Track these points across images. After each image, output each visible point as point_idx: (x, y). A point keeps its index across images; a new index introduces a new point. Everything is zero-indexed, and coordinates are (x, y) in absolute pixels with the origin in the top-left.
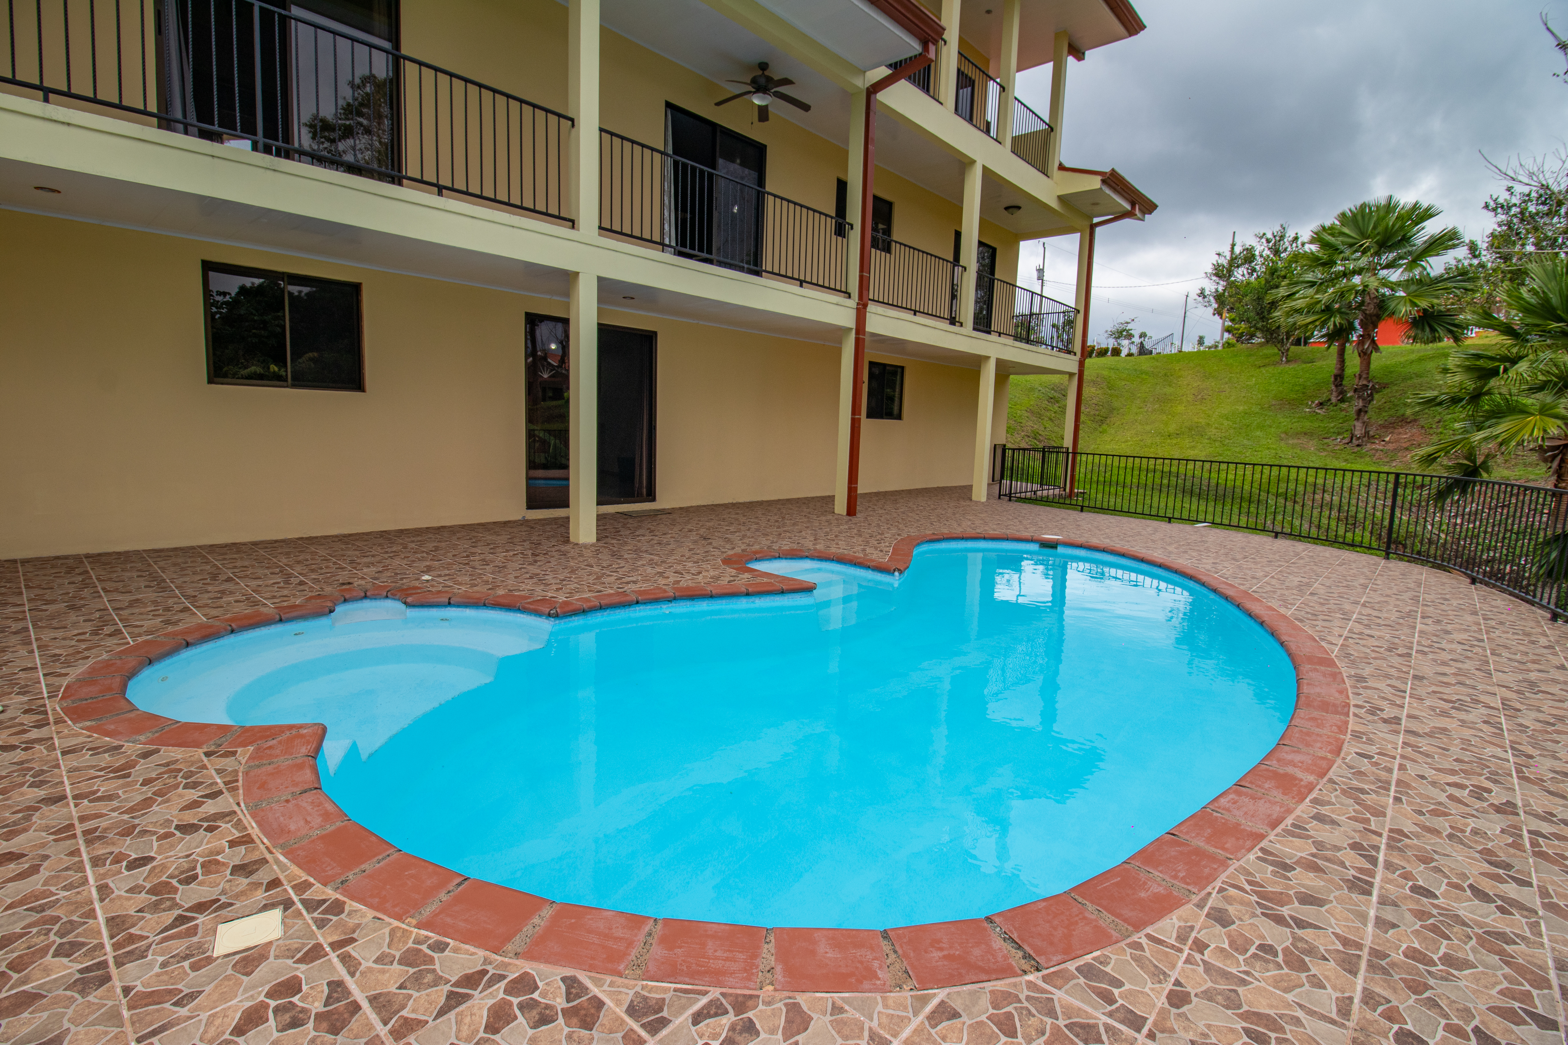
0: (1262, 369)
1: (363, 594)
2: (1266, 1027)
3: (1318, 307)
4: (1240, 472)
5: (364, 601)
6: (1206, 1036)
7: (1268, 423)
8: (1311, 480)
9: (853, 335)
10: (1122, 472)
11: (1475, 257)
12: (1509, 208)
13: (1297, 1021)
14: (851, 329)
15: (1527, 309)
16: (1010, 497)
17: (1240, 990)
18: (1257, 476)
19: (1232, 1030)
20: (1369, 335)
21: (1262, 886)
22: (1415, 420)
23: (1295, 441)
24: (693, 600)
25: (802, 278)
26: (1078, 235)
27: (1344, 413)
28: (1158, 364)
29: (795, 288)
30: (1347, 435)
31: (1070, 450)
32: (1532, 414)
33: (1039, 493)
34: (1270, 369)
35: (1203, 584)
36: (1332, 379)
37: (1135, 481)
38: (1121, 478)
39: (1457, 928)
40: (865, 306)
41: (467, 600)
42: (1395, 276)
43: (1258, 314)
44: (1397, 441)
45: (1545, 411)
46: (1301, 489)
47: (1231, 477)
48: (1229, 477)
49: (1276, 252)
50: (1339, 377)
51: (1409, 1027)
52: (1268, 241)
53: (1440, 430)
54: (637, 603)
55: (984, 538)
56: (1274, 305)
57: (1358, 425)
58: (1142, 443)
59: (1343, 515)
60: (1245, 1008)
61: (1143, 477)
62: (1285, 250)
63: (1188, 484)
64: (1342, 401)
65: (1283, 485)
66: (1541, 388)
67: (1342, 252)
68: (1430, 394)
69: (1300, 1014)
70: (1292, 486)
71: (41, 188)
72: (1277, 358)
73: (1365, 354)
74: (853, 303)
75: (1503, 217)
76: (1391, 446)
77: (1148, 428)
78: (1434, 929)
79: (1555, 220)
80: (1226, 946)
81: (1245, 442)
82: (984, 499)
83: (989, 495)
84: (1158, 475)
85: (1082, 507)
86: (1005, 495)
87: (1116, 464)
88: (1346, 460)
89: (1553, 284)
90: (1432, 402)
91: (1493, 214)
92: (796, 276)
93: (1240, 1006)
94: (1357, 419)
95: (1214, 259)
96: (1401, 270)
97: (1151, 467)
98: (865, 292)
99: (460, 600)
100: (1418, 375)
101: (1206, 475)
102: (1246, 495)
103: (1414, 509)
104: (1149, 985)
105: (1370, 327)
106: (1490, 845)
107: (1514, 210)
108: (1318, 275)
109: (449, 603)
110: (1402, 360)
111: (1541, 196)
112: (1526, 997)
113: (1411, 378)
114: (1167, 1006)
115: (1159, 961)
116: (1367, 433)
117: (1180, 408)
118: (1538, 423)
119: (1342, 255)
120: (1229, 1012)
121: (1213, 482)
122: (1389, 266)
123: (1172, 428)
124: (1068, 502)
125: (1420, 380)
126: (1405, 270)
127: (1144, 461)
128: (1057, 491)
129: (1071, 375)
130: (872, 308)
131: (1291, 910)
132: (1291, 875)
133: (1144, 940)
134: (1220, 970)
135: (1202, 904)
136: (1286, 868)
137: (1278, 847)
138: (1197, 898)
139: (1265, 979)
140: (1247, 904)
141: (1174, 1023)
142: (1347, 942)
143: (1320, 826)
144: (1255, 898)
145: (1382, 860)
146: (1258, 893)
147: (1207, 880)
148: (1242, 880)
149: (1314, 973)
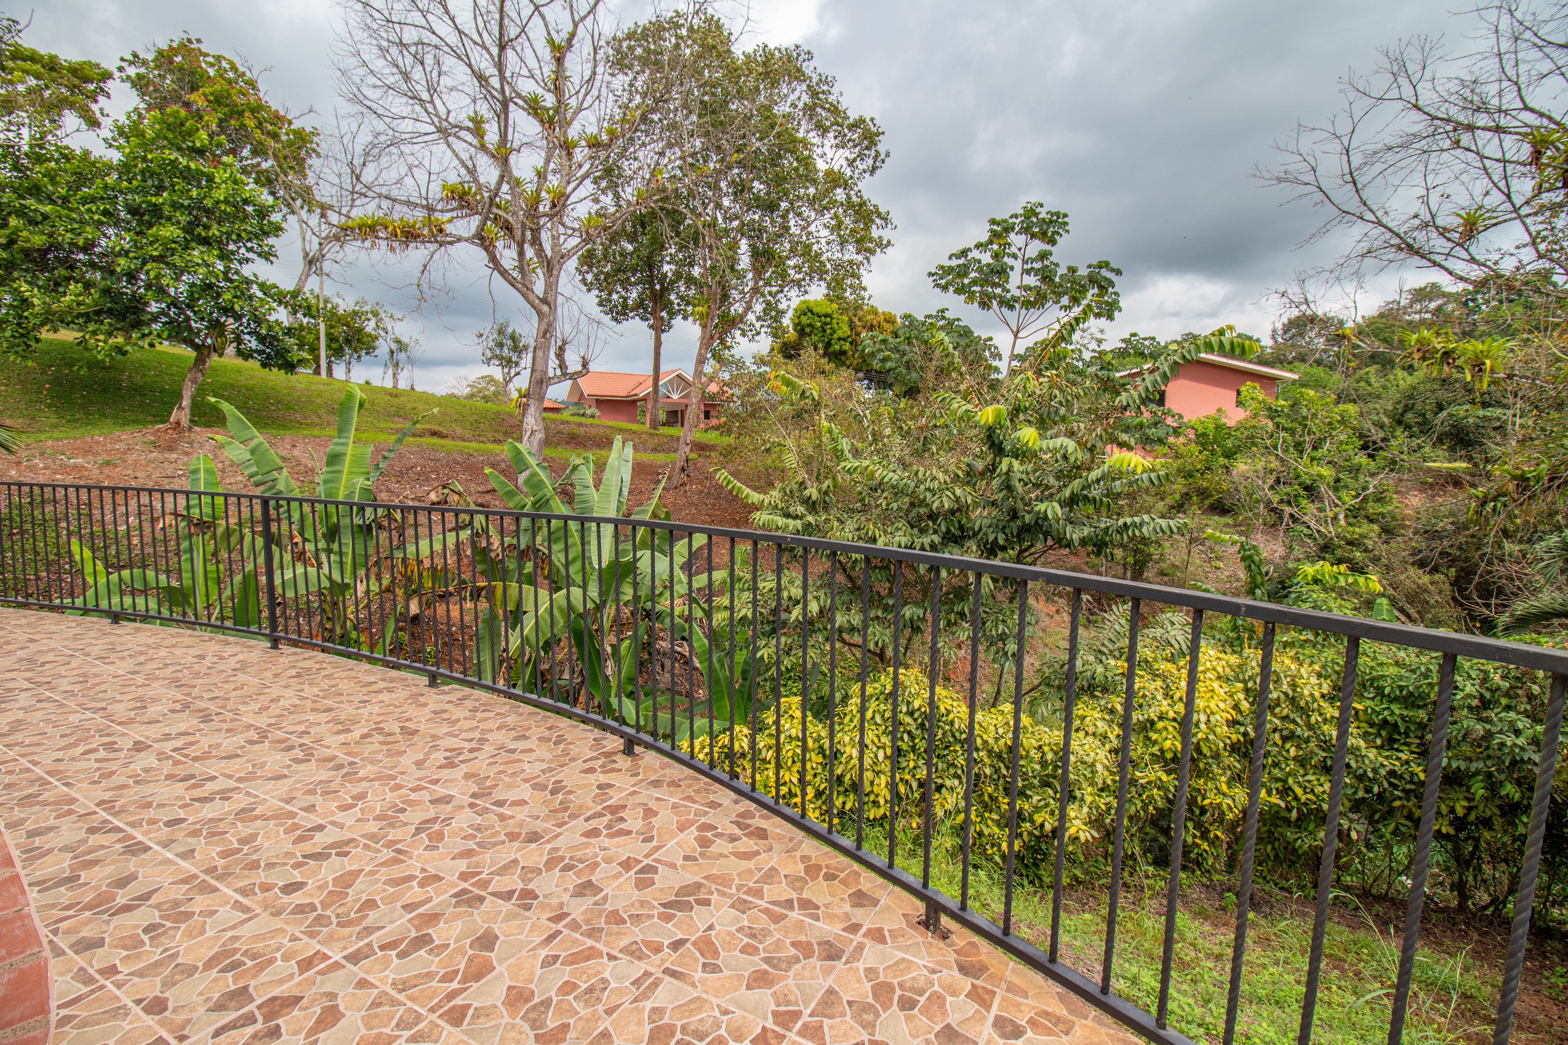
2: (227, 958)
6: (208, 1000)
13: (235, 938)
17: (180, 960)
19: (215, 980)
21: (79, 903)
39: (221, 824)
51: (281, 884)
60: (200, 965)
69: (229, 934)
78: (212, 834)
80: (125, 953)
93: (196, 968)
104: (124, 1024)
106: (165, 772)
112: (296, 826)
114: (157, 1017)
115: (101, 1006)
120: (197, 975)
131: (122, 898)
132: (82, 881)
133: (64, 1012)
134: (147, 967)
135: (59, 952)
136: (71, 880)
137: (39, 874)
138: (47, 953)
139: (181, 941)
140: (90, 921)
141: (179, 1018)
142: (185, 881)
143: (44, 838)
144: (88, 914)
145: (121, 825)
146: (84, 909)
147: (32, 937)
148: (56, 913)
149: (198, 911)
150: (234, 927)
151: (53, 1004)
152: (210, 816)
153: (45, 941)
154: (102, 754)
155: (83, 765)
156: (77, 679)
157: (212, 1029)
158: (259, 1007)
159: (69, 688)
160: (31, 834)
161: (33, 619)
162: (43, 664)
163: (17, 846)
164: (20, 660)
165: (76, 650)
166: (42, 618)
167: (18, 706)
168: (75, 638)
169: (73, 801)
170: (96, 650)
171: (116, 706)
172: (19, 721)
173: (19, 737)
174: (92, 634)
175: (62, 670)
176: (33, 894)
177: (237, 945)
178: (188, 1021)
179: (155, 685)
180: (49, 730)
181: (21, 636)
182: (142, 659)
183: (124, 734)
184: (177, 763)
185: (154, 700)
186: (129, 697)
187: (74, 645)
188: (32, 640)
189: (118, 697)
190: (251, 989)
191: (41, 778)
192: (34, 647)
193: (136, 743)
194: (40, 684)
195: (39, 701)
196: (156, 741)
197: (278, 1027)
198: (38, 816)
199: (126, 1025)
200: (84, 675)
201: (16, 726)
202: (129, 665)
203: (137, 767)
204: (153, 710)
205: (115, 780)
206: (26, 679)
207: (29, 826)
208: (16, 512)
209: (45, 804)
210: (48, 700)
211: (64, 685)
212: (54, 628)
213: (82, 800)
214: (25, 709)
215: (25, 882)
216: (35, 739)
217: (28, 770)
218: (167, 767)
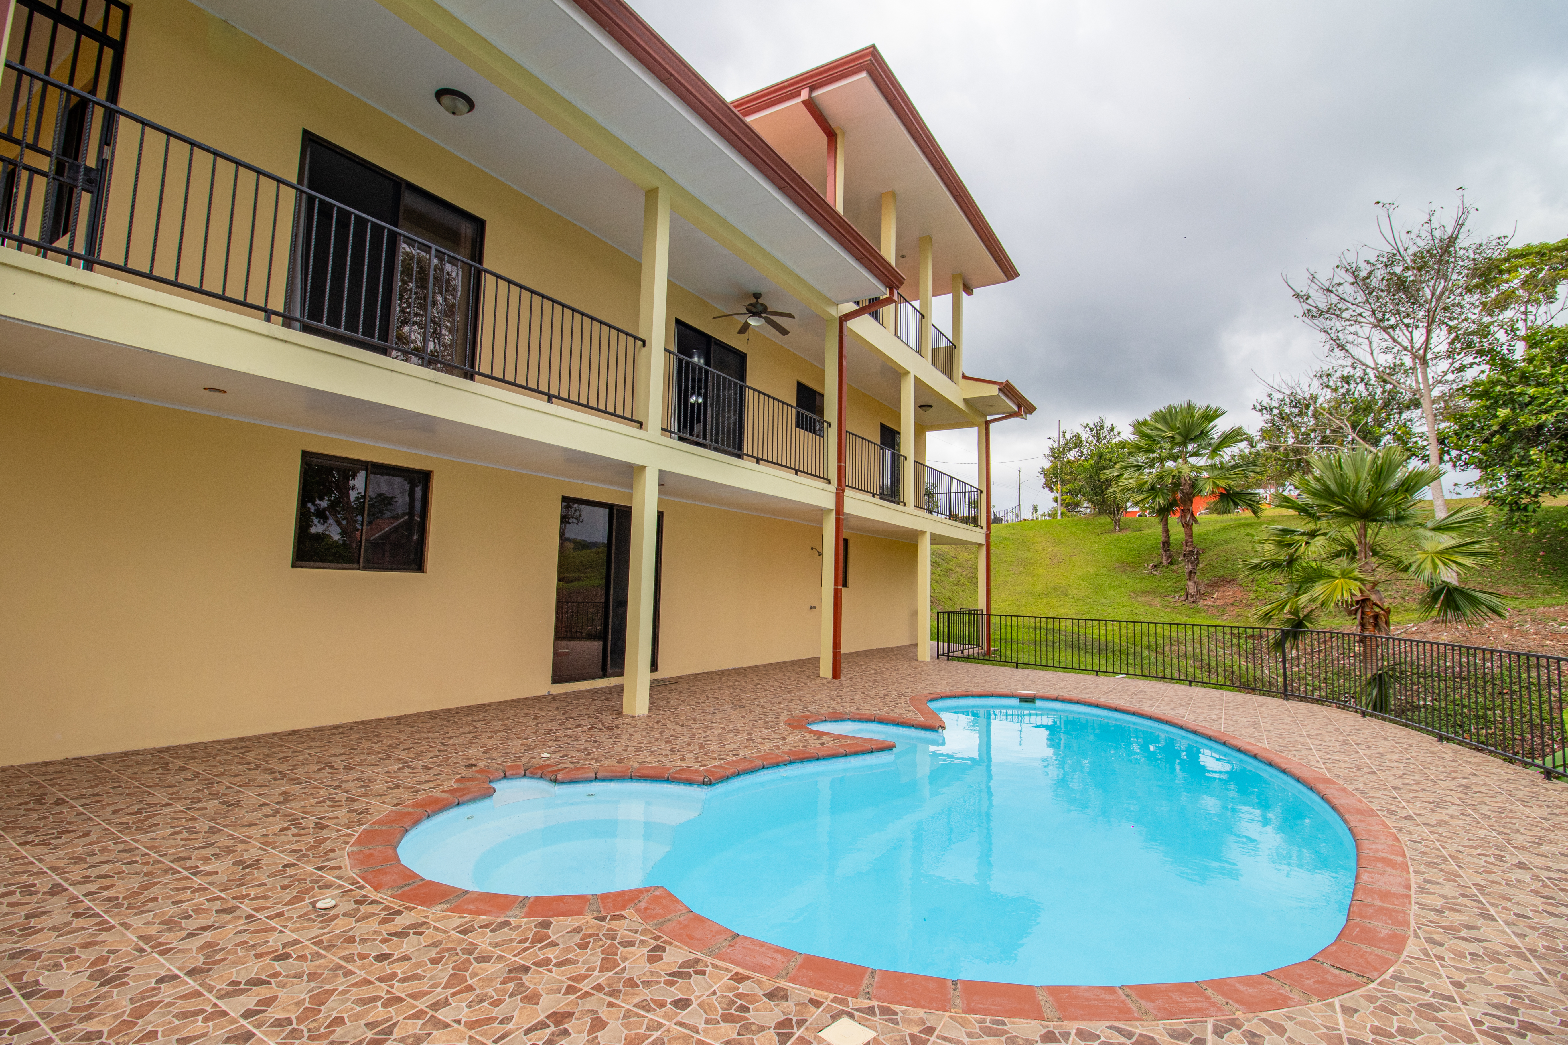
0: (1101, 536)
1: (503, 775)
2: (1514, 992)
3: (1146, 487)
4: (1110, 628)
5: (502, 781)
7: (1117, 583)
8: (1167, 633)
9: (833, 516)
10: (1009, 630)
11: (1253, 447)
12: (1271, 410)
13: (1526, 987)
14: (832, 510)
15: (1314, 494)
16: (948, 656)
17: (1483, 976)
18: (1124, 631)
19: (1499, 995)
20: (1188, 510)
22: (1234, 580)
23: (1144, 599)
24: (803, 762)
25: (797, 468)
26: (976, 428)
27: (1175, 574)
28: (1015, 531)
29: (791, 475)
30: (1183, 593)
31: (985, 612)
32: (1337, 578)
33: (965, 652)
34: (1108, 536)
35: (1181, 728)
36: (1161, 545)
37: (1026, 637)
38: (1009, 635)
40: (843, 491)
41: (613, 774)
42: (1201, 462)
43: (1092, 490)
44: (1223, 598)
45: (1345, 575)
46: (1160, 641)
47: (1103, 632)
48: (1100, 632)
49: (1099, 439)
50: (1166, 544)
52: (1091, 430)
53: (1255, 588)
54: (763, 768)
55: (973, 696)
56: (1108, 482)
57: (1191, 584)
58: (1018, 603)
59: (1198, 664)
61: (1032, 635)
62: (1105, 437)
63: (1069, 640)
64: (1171, 563)
65: (1145, 639)
66: (1338, 555)
67: (1159, 443)
68: (1256, 561)
69: (1524, 984)
70: (1153, 639)
71: (210, 389)
72: (1112, 527)
73: (1188, 525)
74: (833, 488)
75: (1268, 417)
76: (1219, 602)
77: (1019, 588)
79: (1306, 419)
80: (1453, 956)
81: (1103, 600)
82: (928, 660)
83: (931, 657)
84: (1044, 632)
85: (1017, 664)
86: (943, 655)
87: (1003, 622)
88: (1187, 615)
89: (1329, 474)
90: (1256, 567)
91: (1260, 414)
92: (793, 466)
93: (1492, 985)
94: (1189, 579)
95: (1050, 443)
96: (1205, 458)
97: (1032, 624)
98: (843, 479)
99: (606, 774)
100: (1227, 542)
101: (1082, 631)
102: (1117, 648)
103: (1250, 656)
105: (1189, 503)
106: (1533, 888)
107: (1275, 412)
108: (1141, 458)
109: (596, 778)
110: (1211, 529)
111: (1292, 401)
113: (1221, 544)
114: (1456, 989)
115: (1429, 968)
116: (1198, 591)
117: (1042, 571)
118: (1344, 585)
119: (1159, 445)
120: (1490, 988)
121: (1089, 637)
122: (1195, 454)
123: (1039, 588)
124: (986, 658)
125: (1229, 546)
126: (1208, 458)
127: (1032, 620)
128: (976, 650)
129: (980, 545)
130: (848, 492)
131: (1464, 933)
132: (1445, 915)
133: (1408, 959)
134: (1462, 968)
135: (1417, 936)
136: (1439, 912)
137: (1422, 901)
138: (1411, 933)
139: (1489, 969)
140: (1440, 933)
141: (1467, 996)
142: (1510, 946)
143: (1433, 886)
144: (1440, 930)
145: (1484, 901)
146: (1440, 927)
147: (1407, 923)
148: (1424, 921)
149: (1509, 963)
150: (1530, 982)
151: (1405, 953)
152: (1551, 925)
153: (1412, 929)
154: (1492, 859)
155: (1475, 860)
156: (1496, 809)
157: (1484, 1011)
158: (1519, 1021)
159: (1488, 813)
160: (1425, 881)
161: (1481, 760)
162: (1475, 792)
163: (1416, 883)
164: (1460, 785)
165: (1505, 790)
166: (1488, 761)
167: (1447, 812)
168: (1508, 781)
169: (1459, 876)
170: (1520, 794)
171: (1518, 836)
172: (1444, 821)
173: (1440, 830)
174: (1523, 782)
175: (1488, 800)
176: (1415, 907)
177: (1525, 990)
178: (1472, 1000)
179: (1559, 833)
180: (1462, 833)
181: (1467, 769)
182: (1558, 811)
183: (1514, 854)
184: (1545, 886)
185: (1551, 842)
186: (1532, 833)
187: (1505, 786)
188: (1473, 774)
189: (1523, 831)
190: (1519, 1011)
191: (1445, 857)
192: (1473, 779)
193: (1520, 862)
194: (1467, 804)
195: (1463, 814)
196: (1536, 867)
197: (1526, 1035)
198: (1431, 874)
199: (1437, 982)
200: (1503, 809)
201: (1441, 823)
202: (1545, 812)
203: (1513, 877)
204: (1545, 848)
205: (1492, 877)
206: (1459, 798)
207: (1426, 876)
208: (1506, 673)
209: (1441, 870)
210: (1469, 815)
211: (1485, 810)
212: (1494, 770)
213: (1465, 878)
214: (1451, 816)
215: (1413, 900)
216: (1450, 835)
217: (1438, 849)
218: (1537, 885)
